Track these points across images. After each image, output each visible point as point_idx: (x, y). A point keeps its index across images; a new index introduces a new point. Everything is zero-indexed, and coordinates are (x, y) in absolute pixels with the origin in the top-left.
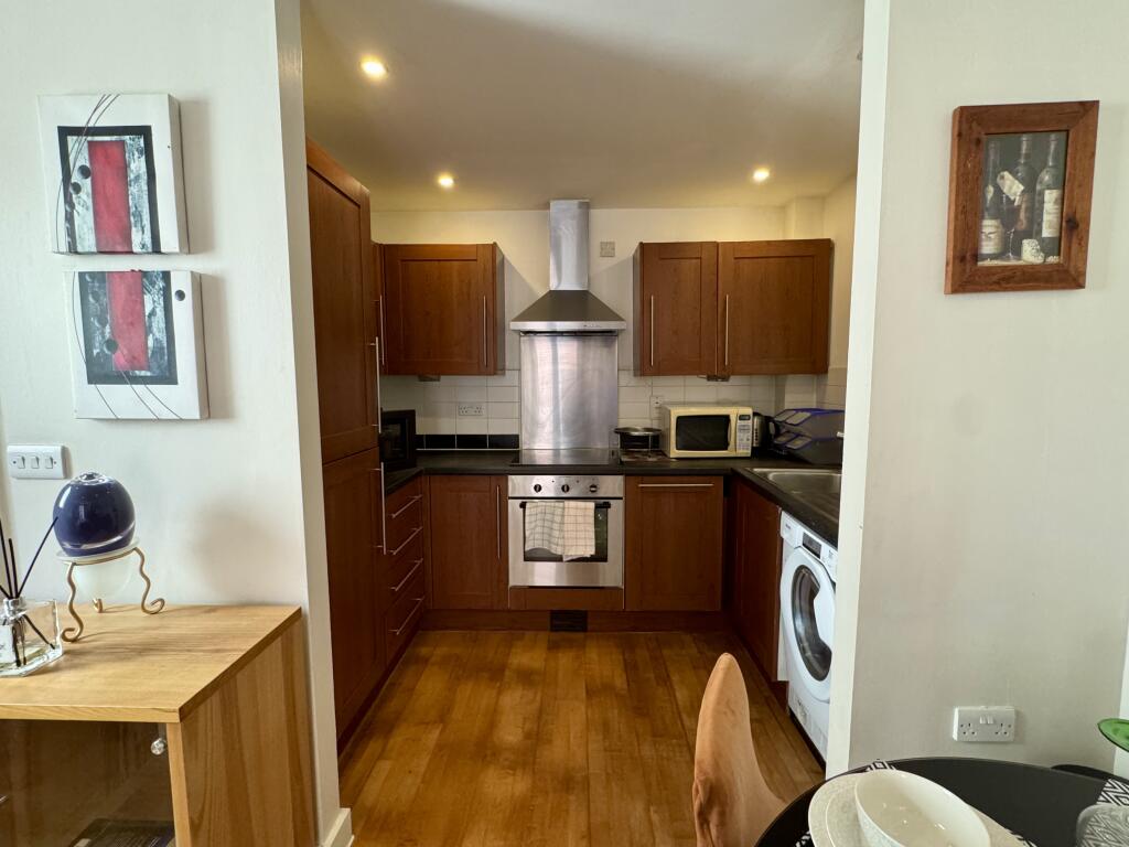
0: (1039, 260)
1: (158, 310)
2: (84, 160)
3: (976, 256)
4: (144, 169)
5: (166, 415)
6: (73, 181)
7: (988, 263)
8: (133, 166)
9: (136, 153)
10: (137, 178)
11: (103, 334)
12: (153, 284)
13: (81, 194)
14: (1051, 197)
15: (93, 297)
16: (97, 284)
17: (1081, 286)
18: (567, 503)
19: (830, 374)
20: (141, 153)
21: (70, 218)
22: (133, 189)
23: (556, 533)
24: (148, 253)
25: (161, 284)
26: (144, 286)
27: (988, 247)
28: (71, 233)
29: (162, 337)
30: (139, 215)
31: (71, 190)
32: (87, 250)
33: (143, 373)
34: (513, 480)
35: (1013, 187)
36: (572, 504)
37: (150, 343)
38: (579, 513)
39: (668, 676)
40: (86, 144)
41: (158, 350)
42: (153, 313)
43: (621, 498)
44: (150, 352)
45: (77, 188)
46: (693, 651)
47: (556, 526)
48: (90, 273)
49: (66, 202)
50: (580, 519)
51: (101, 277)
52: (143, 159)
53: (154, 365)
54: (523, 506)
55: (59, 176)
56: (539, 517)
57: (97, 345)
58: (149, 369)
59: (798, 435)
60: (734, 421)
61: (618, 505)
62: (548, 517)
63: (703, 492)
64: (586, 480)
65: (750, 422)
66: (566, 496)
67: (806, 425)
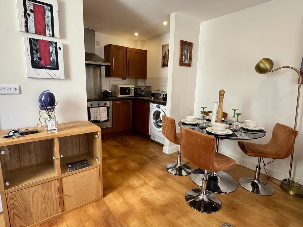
0: (187, 63)
1: (53, 51)
2: (31, 8)
3: (182, 61)
4: (50, 15)
5: (55, 77)
6: (28, 13)
7: (183, 62)
8: (47, 13)
9: (48, 11)
10: (48, 17)
11: (37, 55)
12: (52, 45)
13: (30, 17)
14: (189, 54)
15: (34, 45)
16: (35, 42)
17: (191, 66)
19: (147, 79)
20: (49, 11)
21: (26, 22)
22: (47, 19)
23: (99, 115)
24: (51, 36)
25: (54, 45)
26: (49, 45)
27: (183, 60)
28: (27, 26)
29: (55, 58)
30: (48, 27)
31: (27, 15)
32: (32, 32)
33: (49, 67)
35: (186, 52)
36: (101, 108)
37: (51, 59)
38: (103, 110)
40: (32, 4)
41: (53, 61)
42: (52, 52)
43: (111, 106)
44: (51, 62)
45: (29, 15)
47: (98, 113)
48: (33, 39)
49: (25, 18)
51: (36, 40)
52: (50, 12)
53: (52, 64)
55: (23, 10)
57: (35, 58)
58: (51, 66)
59: (142, 91)
60: (131, 88)
61: (111, 108)
62: (96, 111)
63: (128, 103)
64: (103, 102)
65: (134, 89)
66: (99, 106)
67: (145, 89)
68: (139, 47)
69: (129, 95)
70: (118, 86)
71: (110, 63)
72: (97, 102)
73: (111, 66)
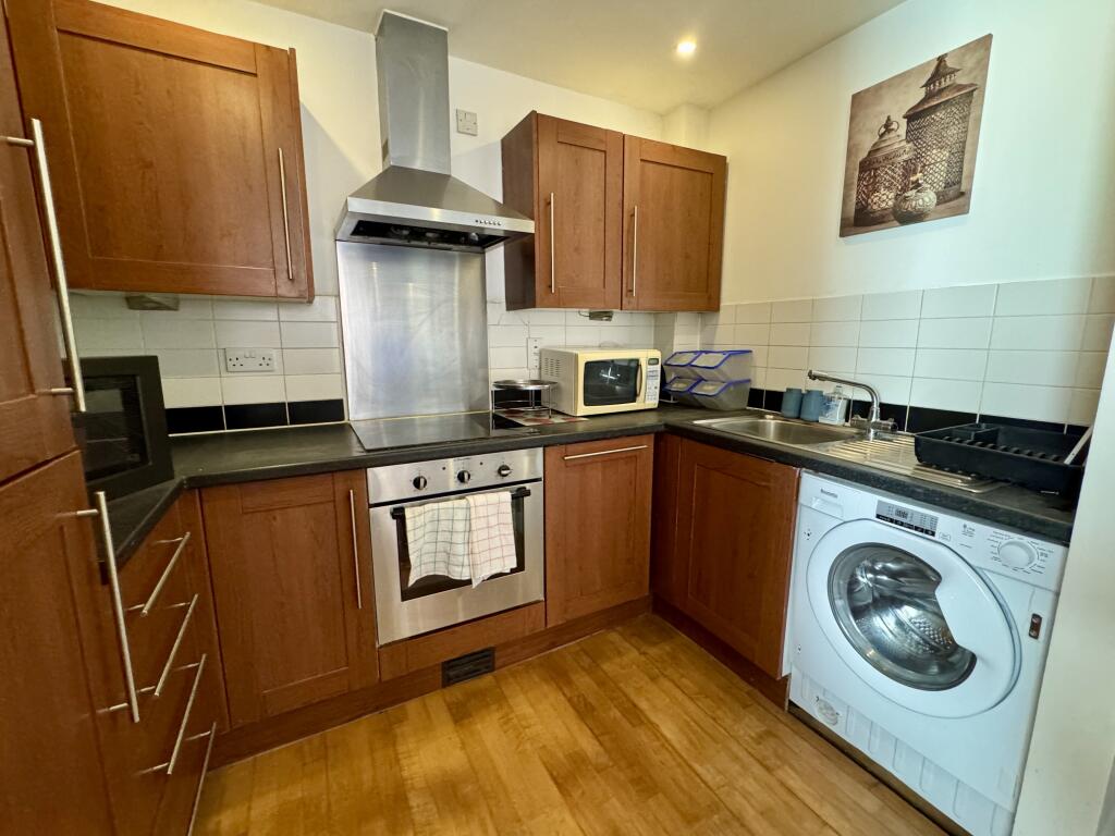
18: (472, 499)
23: (460, 549)
34: (375, 476)
36: (479, 498)
38: (492, 510)
39: (635, 706)
43: (539, 480)
46: (634, 654)
47: (459, 538)
50: (493, 521)
54: (399, 516)
56: (429, 527)
59: (700, 380)
60: (643, 363)
61: (536, 489)
62: (444, 525)
63: (632, 458)
64: (492, 461)
65: (658, 367)
66: (465, 488)
67: (723, 367)
68: (683, 136)
69: (634, 401)
70: (576, 356)
71: (532, 219)
72: (453, 465)
73: (536, 238)
